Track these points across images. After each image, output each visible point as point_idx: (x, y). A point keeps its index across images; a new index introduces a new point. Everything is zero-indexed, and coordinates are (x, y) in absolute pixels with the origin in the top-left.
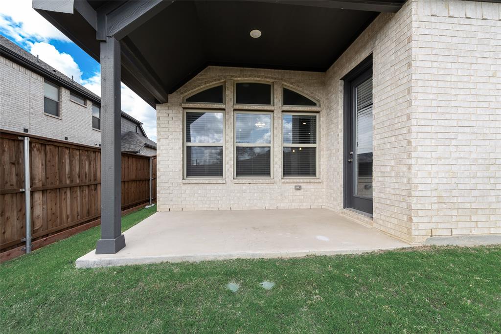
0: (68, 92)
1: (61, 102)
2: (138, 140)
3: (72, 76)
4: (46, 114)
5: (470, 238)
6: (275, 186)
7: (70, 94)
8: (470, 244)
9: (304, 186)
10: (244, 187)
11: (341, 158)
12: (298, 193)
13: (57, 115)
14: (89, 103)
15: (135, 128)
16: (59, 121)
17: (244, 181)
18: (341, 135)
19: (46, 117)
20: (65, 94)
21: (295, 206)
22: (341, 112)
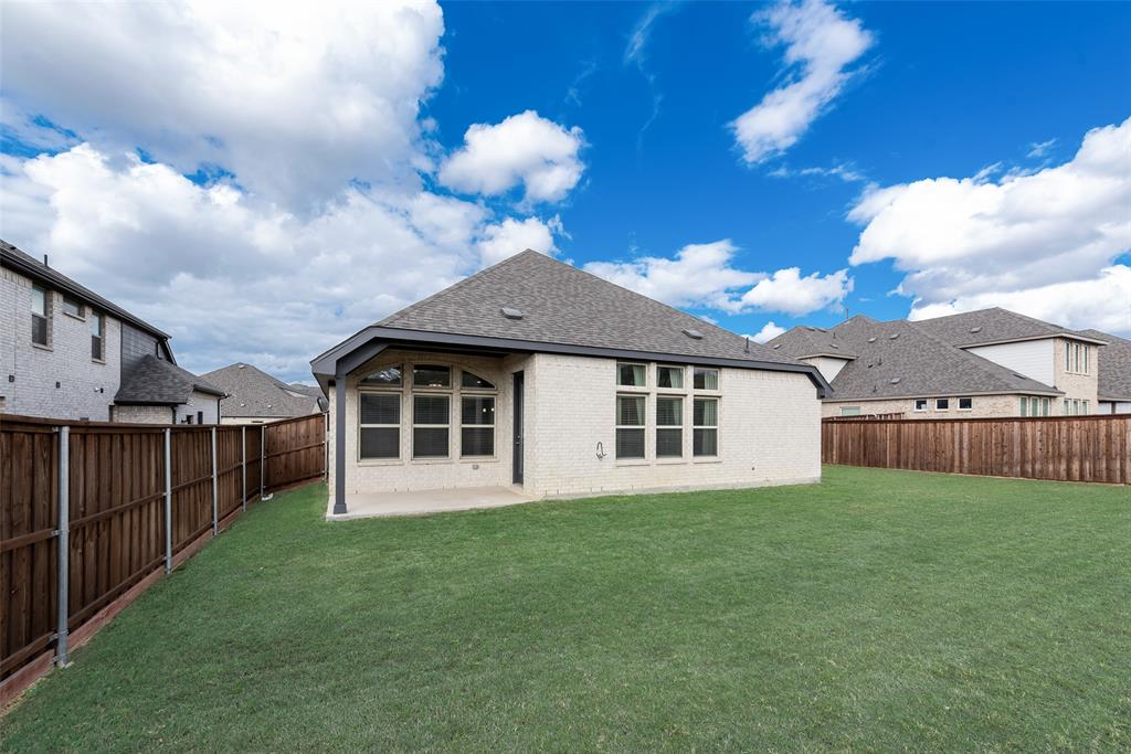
0: (61, 298)
1: (51, 318)
2: (174, 376)
3: (46, 256)
4: (36, 345)
5: (569, 495)
6: (453, 466)
7: (65, 301)
8: (569, 498)
9: (481, 465)
10: (422, 468)
11: (512, 440)
12: (476, 472)
13: (45, 344)
14: (88, 311)
15: (154, 348)
16: (50, 355)
17: (422, 462)
18: (512, 421)
19: (33, 351)
20: (58, 301)
21: (472, 484)
22: (512, 401)
